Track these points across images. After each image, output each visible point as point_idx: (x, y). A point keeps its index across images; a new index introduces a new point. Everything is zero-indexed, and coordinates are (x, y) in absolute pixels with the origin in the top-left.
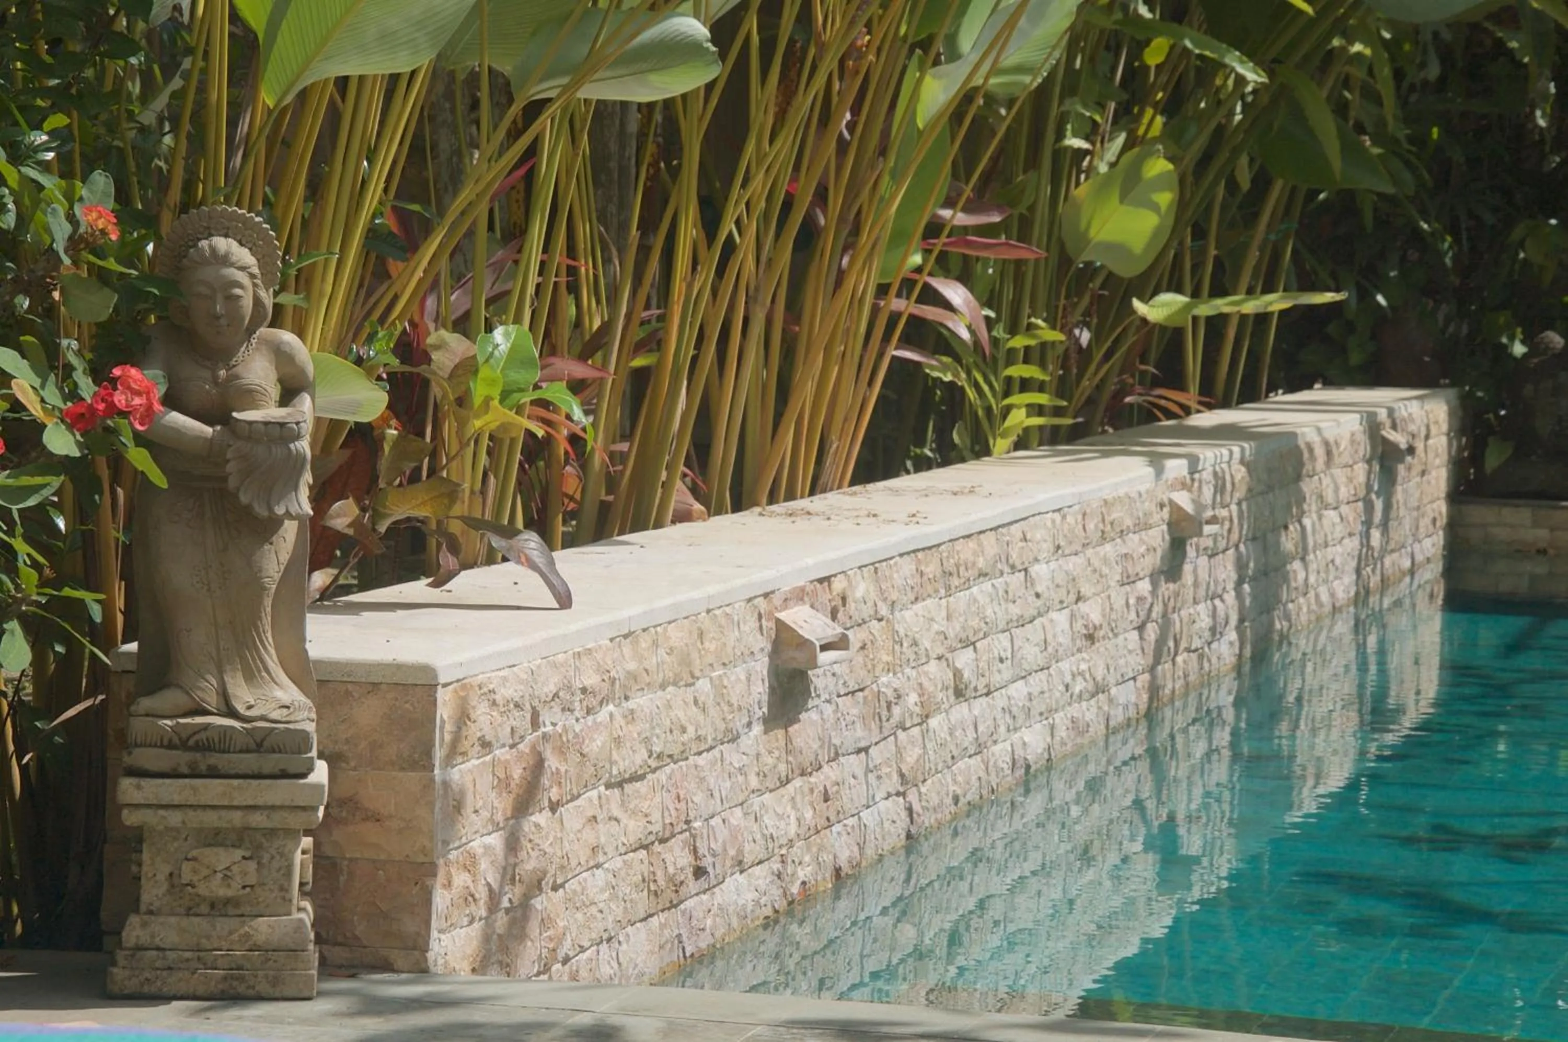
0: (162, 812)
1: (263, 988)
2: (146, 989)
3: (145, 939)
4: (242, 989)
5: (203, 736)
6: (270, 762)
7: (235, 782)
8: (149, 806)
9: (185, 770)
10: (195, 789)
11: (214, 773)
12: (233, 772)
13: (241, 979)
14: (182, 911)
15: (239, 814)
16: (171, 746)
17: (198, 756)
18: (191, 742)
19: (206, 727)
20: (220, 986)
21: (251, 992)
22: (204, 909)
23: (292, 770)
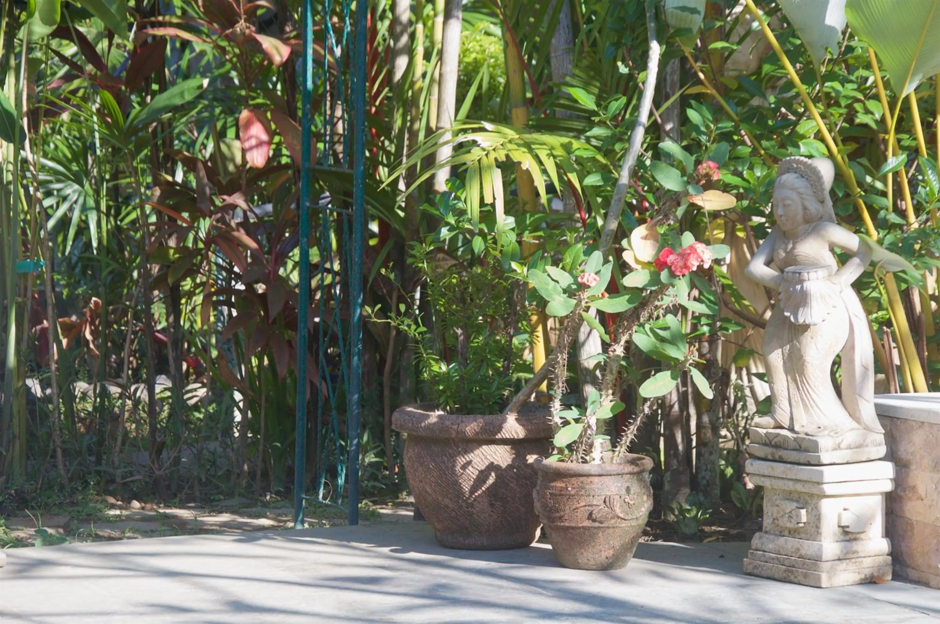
0: (762, 479)
1: (801, 579)
2: (755, 571)
3: (759, 546)
4: (792, 578)
5: (776, 440)
6: (802, 457)
7: (789, 466)
8: (758, 475)
9: (770, 457)
10: (772, 468)
11: (781, 461)
12: (789, 460)
13: (791, 572)
14: (777, 533)
15: (791, 483)
16: (765, 444)
17: (774, 450)
18: (773, 443)
19: (778, 435)
20: (785, 575)
21: (796, 580)
22: (786, 533)
23: (812, 463)
